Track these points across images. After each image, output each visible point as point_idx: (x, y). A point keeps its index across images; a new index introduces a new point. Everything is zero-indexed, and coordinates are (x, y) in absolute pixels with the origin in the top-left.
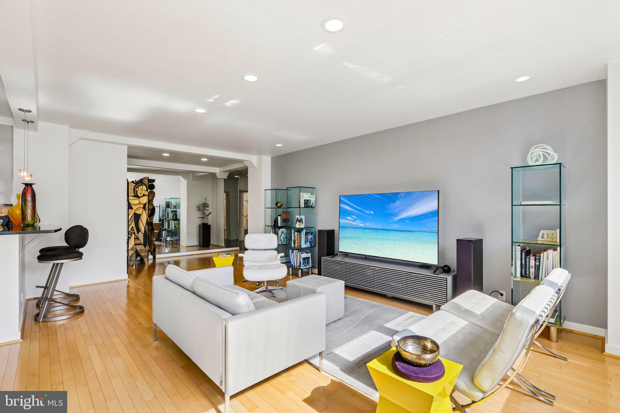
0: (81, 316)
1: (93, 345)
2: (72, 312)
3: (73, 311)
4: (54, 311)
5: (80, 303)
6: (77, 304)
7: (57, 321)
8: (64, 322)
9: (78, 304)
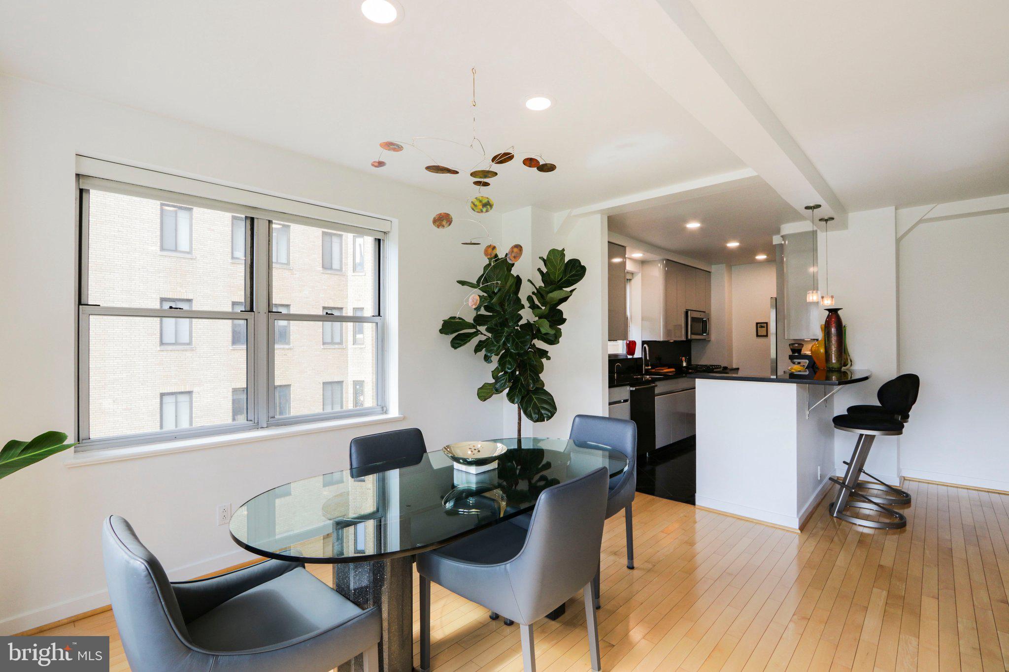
0: (894, 534)
1: (885, 592)
2: (887, 521)
3: (887, 518)
4: (860, 508)
5: (906, 512)
6: (901, 512)
7: (856, 524)
8: (866, 531)
9: (903, 510)
